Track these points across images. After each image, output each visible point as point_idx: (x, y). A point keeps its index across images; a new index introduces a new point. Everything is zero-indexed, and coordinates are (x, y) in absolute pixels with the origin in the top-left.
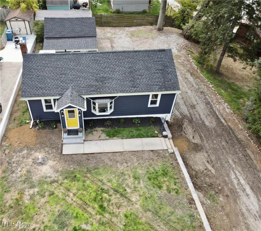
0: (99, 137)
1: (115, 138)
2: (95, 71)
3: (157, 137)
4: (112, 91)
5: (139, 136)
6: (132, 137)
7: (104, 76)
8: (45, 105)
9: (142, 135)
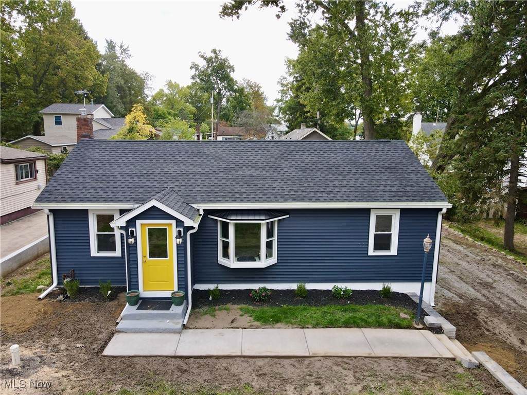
0: (232, 322)
1: (279, 325)
2: (233, 166)
3: (409, 327)
4: (272, 198)
5: (354, 322)
6: (332, 324)
7: (254, 174)
8: (97, 234)
9: (362, 320)
